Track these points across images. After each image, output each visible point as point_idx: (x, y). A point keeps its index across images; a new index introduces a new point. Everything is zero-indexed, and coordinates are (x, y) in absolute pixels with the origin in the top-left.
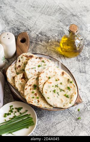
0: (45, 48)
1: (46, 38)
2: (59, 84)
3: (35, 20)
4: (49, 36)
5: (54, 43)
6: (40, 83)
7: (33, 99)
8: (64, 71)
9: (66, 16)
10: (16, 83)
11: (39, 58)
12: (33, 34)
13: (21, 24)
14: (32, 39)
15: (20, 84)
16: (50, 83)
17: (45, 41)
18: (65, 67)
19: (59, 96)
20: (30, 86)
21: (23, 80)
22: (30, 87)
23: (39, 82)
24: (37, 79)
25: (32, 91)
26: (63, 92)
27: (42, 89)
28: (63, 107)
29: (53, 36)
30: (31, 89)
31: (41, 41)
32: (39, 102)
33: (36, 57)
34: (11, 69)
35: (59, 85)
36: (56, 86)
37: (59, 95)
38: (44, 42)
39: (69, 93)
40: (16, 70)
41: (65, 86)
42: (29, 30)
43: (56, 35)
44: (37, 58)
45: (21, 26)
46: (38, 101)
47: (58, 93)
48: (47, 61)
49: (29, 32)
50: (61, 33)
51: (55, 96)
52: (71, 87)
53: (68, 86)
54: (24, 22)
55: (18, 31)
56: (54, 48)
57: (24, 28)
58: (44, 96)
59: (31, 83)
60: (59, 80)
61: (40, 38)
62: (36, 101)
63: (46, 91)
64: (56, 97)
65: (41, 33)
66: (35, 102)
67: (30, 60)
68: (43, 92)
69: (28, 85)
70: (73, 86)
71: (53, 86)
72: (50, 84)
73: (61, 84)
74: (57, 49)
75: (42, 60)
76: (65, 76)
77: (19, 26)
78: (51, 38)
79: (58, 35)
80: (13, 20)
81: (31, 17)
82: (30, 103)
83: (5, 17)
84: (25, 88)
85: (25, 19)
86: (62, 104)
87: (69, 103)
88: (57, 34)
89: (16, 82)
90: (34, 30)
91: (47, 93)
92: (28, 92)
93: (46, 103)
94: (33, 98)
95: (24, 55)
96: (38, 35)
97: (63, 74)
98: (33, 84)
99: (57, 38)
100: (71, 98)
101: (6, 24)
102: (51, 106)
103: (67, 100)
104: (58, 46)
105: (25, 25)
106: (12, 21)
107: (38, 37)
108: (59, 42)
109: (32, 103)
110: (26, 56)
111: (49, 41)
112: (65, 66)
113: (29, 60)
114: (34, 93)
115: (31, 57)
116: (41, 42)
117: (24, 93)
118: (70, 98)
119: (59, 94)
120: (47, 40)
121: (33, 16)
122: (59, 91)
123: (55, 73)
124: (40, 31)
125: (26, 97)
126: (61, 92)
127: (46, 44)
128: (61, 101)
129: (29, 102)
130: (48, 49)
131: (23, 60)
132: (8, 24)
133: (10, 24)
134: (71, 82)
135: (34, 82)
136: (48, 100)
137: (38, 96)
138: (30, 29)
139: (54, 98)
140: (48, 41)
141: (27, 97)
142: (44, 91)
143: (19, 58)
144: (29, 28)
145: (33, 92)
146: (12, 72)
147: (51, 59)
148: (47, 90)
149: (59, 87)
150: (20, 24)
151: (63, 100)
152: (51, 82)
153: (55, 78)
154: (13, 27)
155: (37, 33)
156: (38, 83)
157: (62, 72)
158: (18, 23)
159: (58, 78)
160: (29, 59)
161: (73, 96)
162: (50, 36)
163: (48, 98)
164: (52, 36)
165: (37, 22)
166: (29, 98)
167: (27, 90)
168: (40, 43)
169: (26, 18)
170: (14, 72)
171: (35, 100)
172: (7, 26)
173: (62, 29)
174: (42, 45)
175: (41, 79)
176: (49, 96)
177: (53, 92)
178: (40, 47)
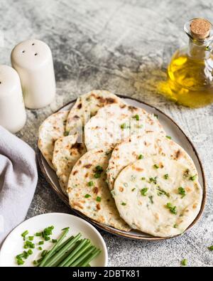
0: (129, 85)
1: (132, 61)
2: (160, 177)
3: (107, 17)
4: (142, 57)
5: (155, 73)
6: (111, 165)
7: (86, 200)
8: (182, 150)
9: (186, 9)
10: (54, 154)
11: (130, 108)
12: (100, 52)
13: (72, 27)
14: (97, 62)
15: (66, 158)
16: (139, 170)
17: (130, 67)
18: (188, 140)
19: (153, 205)
20: (87, 166)
21: (76, 150)
22: (85, 171)
23: (110, 160)
24: (109, 154)
25: (88, 180)
26: (165, 196)
27: (115, 180)
28: (156, 234)
29: (151, 55)
30: (86, 176)
31: (120, 67)
32: (100, 211)
33: (122, 105)
34: (52, 122)
35: (160, 180)
36: (151, 179)
37: (152, 202)
38: (128, 70)
39: (179, 203)
40: (65, 125)
41: (174, 184)
42: (90, 41)
43: (160, 52)
44: (123, 107)
45: (70, 32)
46: (98, 208)
47: (151, 197)
48: (148, 117)
49: (90, 45)
50: (172, 50)
51: (141, 203)
52: (189, 190)
53: (183, 186)
54: (77, 23)
55: (63, 43)
56: (152, 83)
57: (79, 37)
58: (115, 197)
59: (90, 162)
60: (162, 167)
61: (118, 60)
62: (94, 205)
63: (123, 186)
64: (144, 204)
65: (120, 49)
66: (89, 208)
67: (106, 107)
68: (113, 188)
69: (83, 164)
70: (193, 189)
71: (143, 179)
72: (135, 173)
73: (166, 177)
74: (159, 88)
75: (135, 113)
76: (181, 160)
77: (65, 32)
78: (146, 60)
79: (164, 54)
80: (51, 17)
81: (96, 11)
82: (76, 208)
83: (30, 11)
84: (74, 170)
85: (82, 15)
86: (154, 225)
87: (173, 225)
88: (162, 50)
89: (57, 152)
90: (103, 41)
91: (124, 191)
92: (78, 182)
93: (116, 215)
94: (87, 196)
95: (93, 95)
96: (112, 54)
97: (177, 157)
98: (95, 165)
99: (161, 61)
100: (181, 215)
101: (32, 27)
102: (126, 225)
103: (169, 219)
104: (164, 80)
105: (80, 28)
106: (49, 20)
107: (113, 58)
108: (164, 69)
109: (82, 208)
110: (99, 98)
111: (142, 67)
112: (187, 138)
113: (103, 109)
114: (92, 187)
115: (111, 101)
116: (121, 70)
117: (67, 182)
118: (178, 214)
119: (153, 200)
120: (136, 66)
121: (102, 9)
122: (155, 193)
123: (157, 149)
124: (117, 44)
125: (70, 191)
126: (159, 197)
127: (132, 74)
128: (153, 218)
129: (75, 204)
130: (138, 88)
131: (89, 105)
132: (39, 26)
133: (44, 27)
134: (191, 179)
135: (97, 161)
136: (121, 209)
137: (99, 194)
138: (93, 40)
139: (139, 207)
140: (139, 67)
141: (72, 191)
142: (118, 185)
143: (80, 100)
144: (91, 37)
145: (90, 184)
146: (55, 128)
147: (157, 116)
148: (125, 184)
149: (158, 184)
150: (67, 27)
151: (160, 216)
152: (141, 168)
153: (154, 161)
154: (51, 33)
155: (112, 49)
156: (108, 164)
157: (177, 150)
158: (63, 25)
159: (161, 163)
160: (103, 106)
161: (187, 211)
162: (143, 54)
163: (123, 204)
164: (148, 55)
165: (111, 23)
166: (77, 195)
167: (77, 175)
168: (117, 72)
169: (84, 12)
170: (58, 128)
171: (91, 202)
172: (35, 32)
173: (173, 40)
174: (121, 77)
175: (118, 157)
176: (127, 200)
177: (140, 193)
178: (116, 82)
